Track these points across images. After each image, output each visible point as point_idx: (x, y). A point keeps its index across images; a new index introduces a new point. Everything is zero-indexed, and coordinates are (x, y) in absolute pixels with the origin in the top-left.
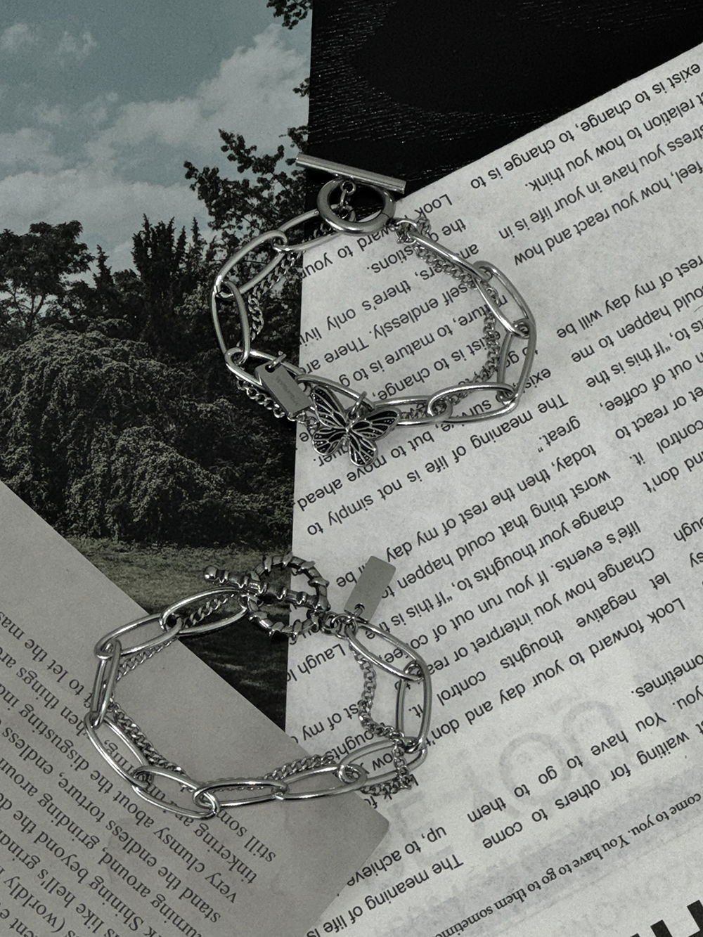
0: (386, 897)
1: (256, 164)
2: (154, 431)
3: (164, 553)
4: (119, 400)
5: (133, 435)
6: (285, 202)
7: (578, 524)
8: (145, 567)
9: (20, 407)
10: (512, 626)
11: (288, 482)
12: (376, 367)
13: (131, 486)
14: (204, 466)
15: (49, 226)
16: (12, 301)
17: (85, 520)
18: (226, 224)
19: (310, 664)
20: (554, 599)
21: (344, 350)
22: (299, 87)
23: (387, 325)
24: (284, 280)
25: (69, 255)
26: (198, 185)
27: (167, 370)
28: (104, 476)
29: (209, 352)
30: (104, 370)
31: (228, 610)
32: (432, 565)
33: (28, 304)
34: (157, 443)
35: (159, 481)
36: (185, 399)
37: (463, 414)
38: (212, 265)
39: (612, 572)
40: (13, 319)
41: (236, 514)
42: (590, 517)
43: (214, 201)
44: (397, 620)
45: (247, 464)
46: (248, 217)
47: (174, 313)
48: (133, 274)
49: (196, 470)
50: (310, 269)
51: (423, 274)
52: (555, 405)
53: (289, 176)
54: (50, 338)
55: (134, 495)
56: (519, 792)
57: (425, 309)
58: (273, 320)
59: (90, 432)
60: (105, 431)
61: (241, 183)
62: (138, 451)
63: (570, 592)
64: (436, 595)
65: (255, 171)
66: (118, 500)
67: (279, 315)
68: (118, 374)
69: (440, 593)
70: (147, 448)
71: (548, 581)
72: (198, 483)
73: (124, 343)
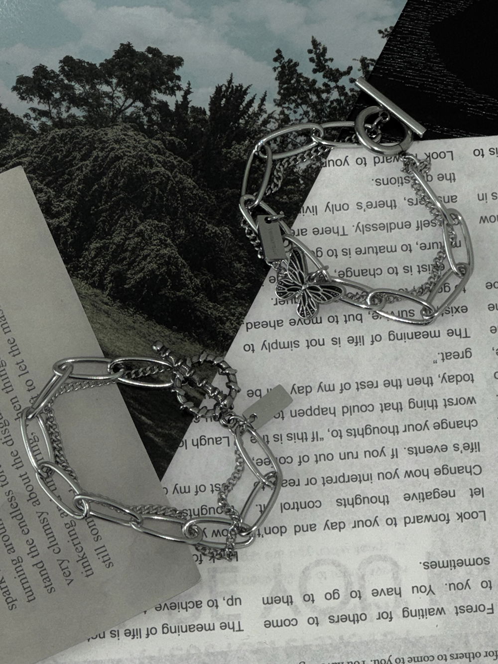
0: (178, 630)
1: (327, 72)
2: (168, 229)
3: (135, 319)
4: (153, 198)
5: (152, 225)
6: (335, 108)
7: (438, 426)
8: (117, 322)
9: (82, 171)
10: (357, 478)
11: (246, 307)
12: (346, 252)
13: (134, 261)
14: (192, 270)
15: (161, 53)
16: (111, 94)
17: (91, 271)
18: (286, 105)
19: (201, 441)
20: (396, 472)
21: (329, 231)
22: (383, 30)
23: (368, 226)
24: (309, 162)
25: (166, 80)
26: (280, 69)
27: (197, 190)
28: (118, 246)
30: (153, 171)
31: (161, 378)
32: (320, 410)
33: (121, 102)
34: (166, 238)
35: (155, 266)
36: (201, 217)
38: (263, 130)
39: (445, 471)
40: (105, 108)
41: (198, 313)
42: (449, 425)
43: (286, 86)
44: (278, 438)
45: (223, 281)
46: (304, 107)
47: (220, 153)
48: (204, 112)
49: (185, 270)
50: (331, 162)
51: (410, 201)
52: (460, 334)
53: (347, 90)
54: (126, 132)
55: (133, 269)
56: (307, 598)
57: (400, 226)
58: (288, 187)
59: (123, 210)
60: (134, 214)
61: (310, 80)
62: (150, 238)
63: (409, 472)
64: (313, 433)
65: (324, 76)
66: (120, 267)
67: (294, 186)
68: (161, 178)
69: (317, 432)
70: (157, 239)
71: (397, 457)
72: (182, 280)
73: (175, 158)
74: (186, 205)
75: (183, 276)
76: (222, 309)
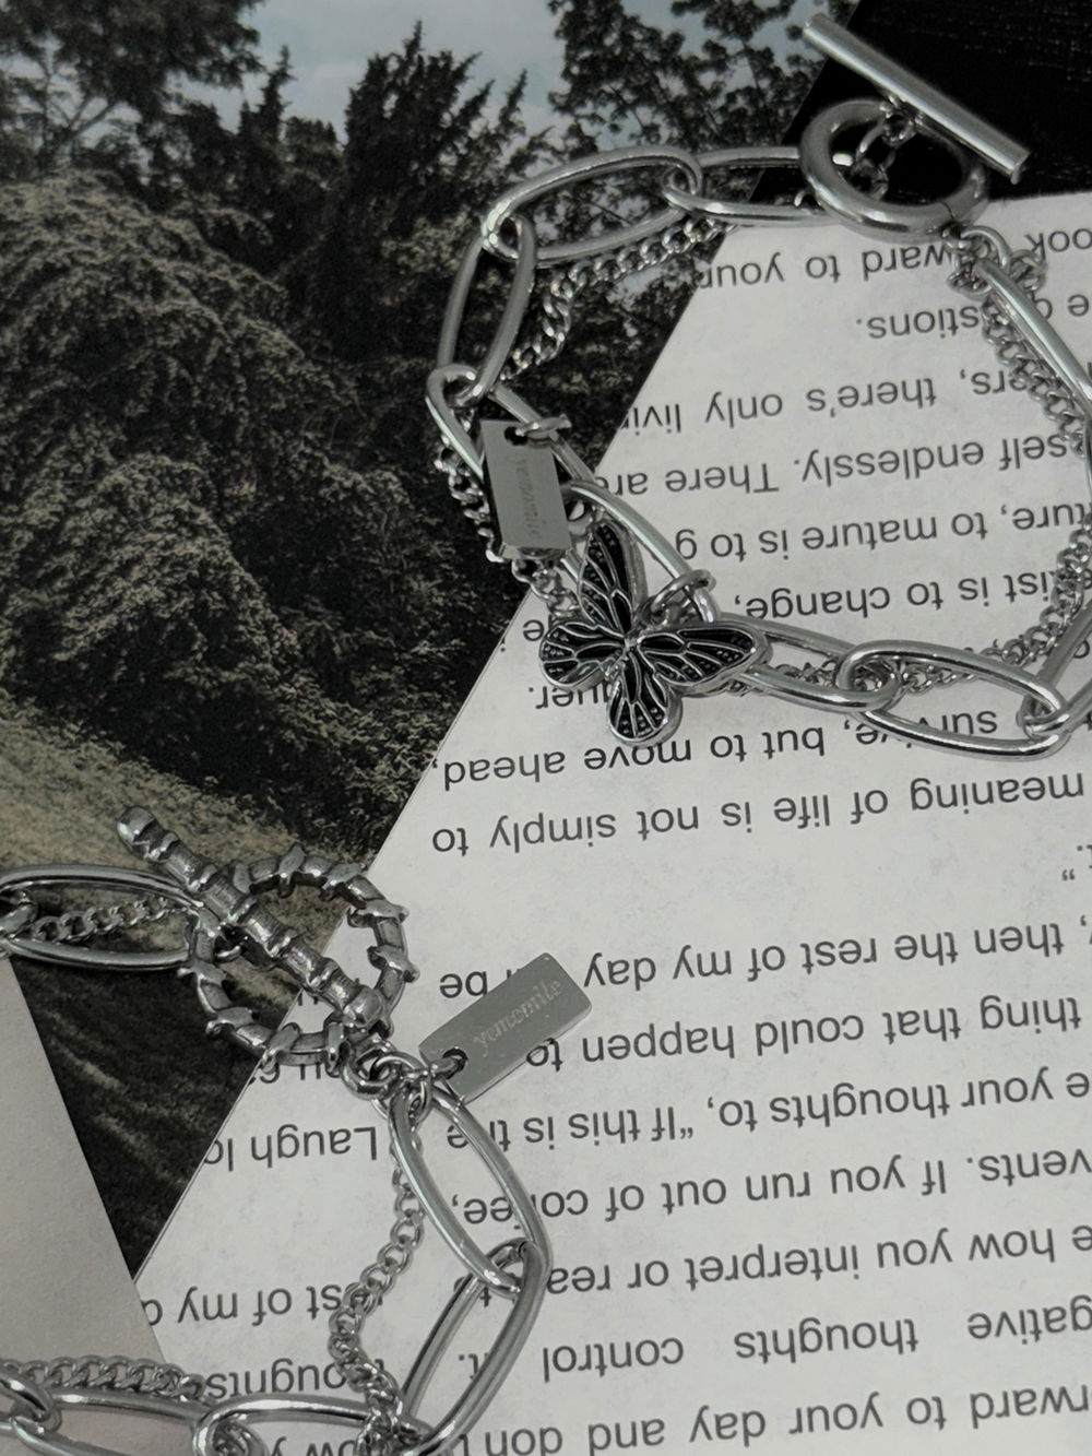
1: (719, 9)
2: (203, 481)
3: (82, 755)
4: (159, 387)
5: (152, 471)
6: (741, 113)
7: (1081, 1086)
8: (25, 767)
10: (805, 1263)
11: (442, 711)
12: (772, 543)
13: (90, 579)
14: (275, 602)
16: (39, 86)
18: (589, 108)
19: (283, 1143)
20: (940, 1242)
21: (719, 478)
23: (843, 461)
24: (653, 275)
25: (212, 41)
26: (569, 6)
27: (301, 363)
28: (40, 534)
29: (413, 362)
30: (163, 308)
31: (158, 941)
32: (684, 1036)
33: (69, 107)
35: (157, 593)
36: (307, 442)
37: (923, 721)
40: (20, 124)
41: (289, 735)
43: (587, 53)
44: (538, 1130)
45: (372, 634)
46: (645, 114)
47: (376, 254)
48: (330, 135)
49: (251, 603)
50: (727, 274)
51: (980, 382)
53: (780, 61)
54: (81, 198)
55: (85, 603)
57: (948, 458)
58: (589, 349)
59: (62, 427)
60: (96, 438)
61: (665, 36)
62: (145, 508)
63: (984, 1242)
64: (658, 1111)
65: (709, 22)
66: (44, 597)
67: (608, 343)
68: (188, 332)
69: (671, 1111)
70: (168, 512)
71: (943, 1190)
72: (242, 633)
73: (235, 271)
74: (263, 410)
75: (246, 623)
76: (367, 719)
